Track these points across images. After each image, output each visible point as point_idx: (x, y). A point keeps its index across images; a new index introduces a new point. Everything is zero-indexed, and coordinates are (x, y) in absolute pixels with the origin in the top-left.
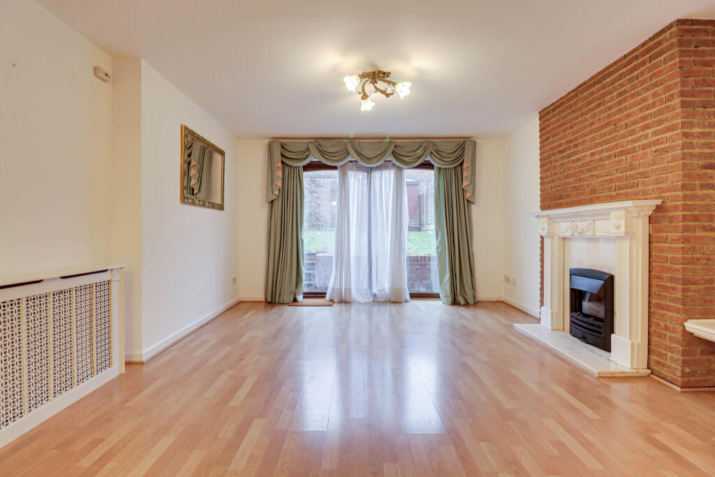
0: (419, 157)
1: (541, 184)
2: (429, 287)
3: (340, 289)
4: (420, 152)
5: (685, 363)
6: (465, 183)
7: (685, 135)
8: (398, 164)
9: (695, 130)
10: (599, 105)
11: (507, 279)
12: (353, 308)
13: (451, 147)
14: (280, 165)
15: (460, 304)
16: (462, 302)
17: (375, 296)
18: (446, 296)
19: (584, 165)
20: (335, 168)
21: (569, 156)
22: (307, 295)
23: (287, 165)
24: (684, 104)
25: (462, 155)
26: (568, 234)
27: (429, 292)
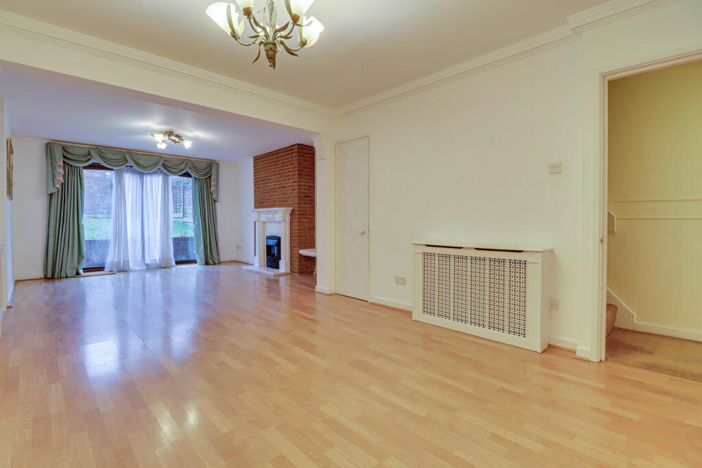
0: (182, 170)
1: (255, 194)
2: (188, 256)
3: (119, 263)
4: (182, 166)
5: (299, 265)
6: (212, 189)
7: (299, 185)
8: (165, 171)
9: (302, 184)
10: (276, 164)
11: (237, 247)
12: (131, 275)
13: (203, 166)
14: (62, 164)
15: (210, 264)
16: (212, 263)
17: (147, 265)
18: (200, 261)
19: (271, 189)
20: (112, 170)
21: (266, 183)
22: (86, 270)
23: (68, 165)
24: (299, 174)
25: (210, 171)
26: (265, 220)
27: (188, 259)
